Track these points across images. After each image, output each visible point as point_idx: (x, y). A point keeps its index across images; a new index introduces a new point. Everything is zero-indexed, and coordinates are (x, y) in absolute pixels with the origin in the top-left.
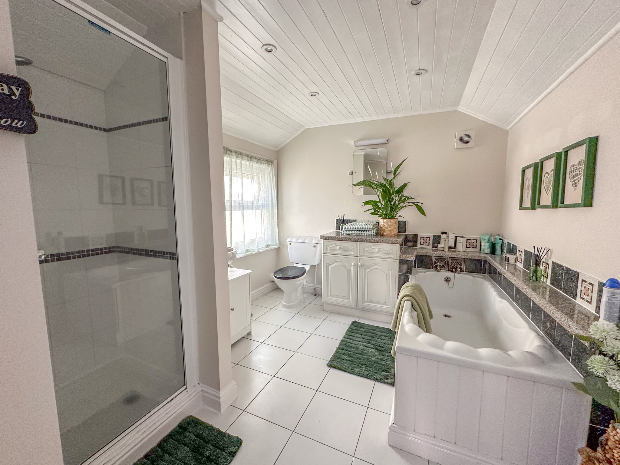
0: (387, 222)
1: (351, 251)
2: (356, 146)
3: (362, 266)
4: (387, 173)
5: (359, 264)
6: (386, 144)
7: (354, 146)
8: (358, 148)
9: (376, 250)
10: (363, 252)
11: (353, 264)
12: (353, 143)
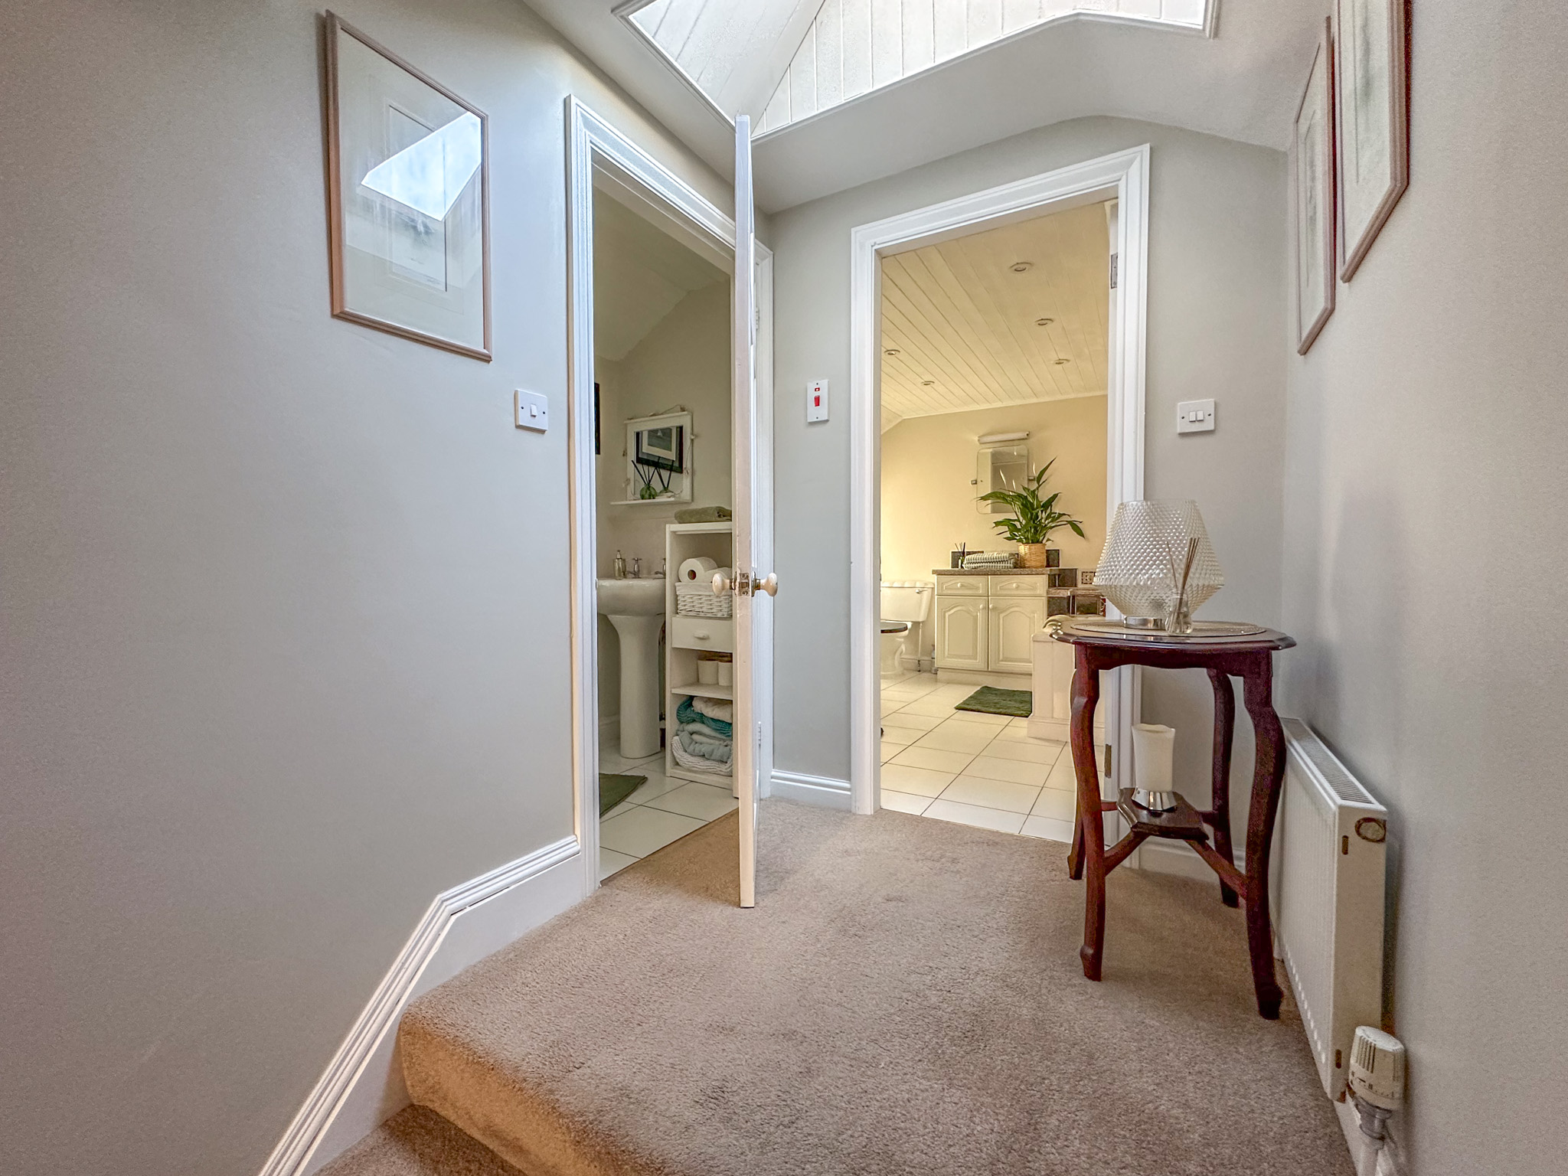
0: (1030, 549)
1: (977, 588)
2: (981, 444)
3: (994, 608)
4: (1029, 480)
5: (990, 606)
6: (1026, 439)
7: (978, 443)
8: (983, 446)
9: (1014, 585)
10: (996, 588)
11: (981, 606)
12: (976, 438)
